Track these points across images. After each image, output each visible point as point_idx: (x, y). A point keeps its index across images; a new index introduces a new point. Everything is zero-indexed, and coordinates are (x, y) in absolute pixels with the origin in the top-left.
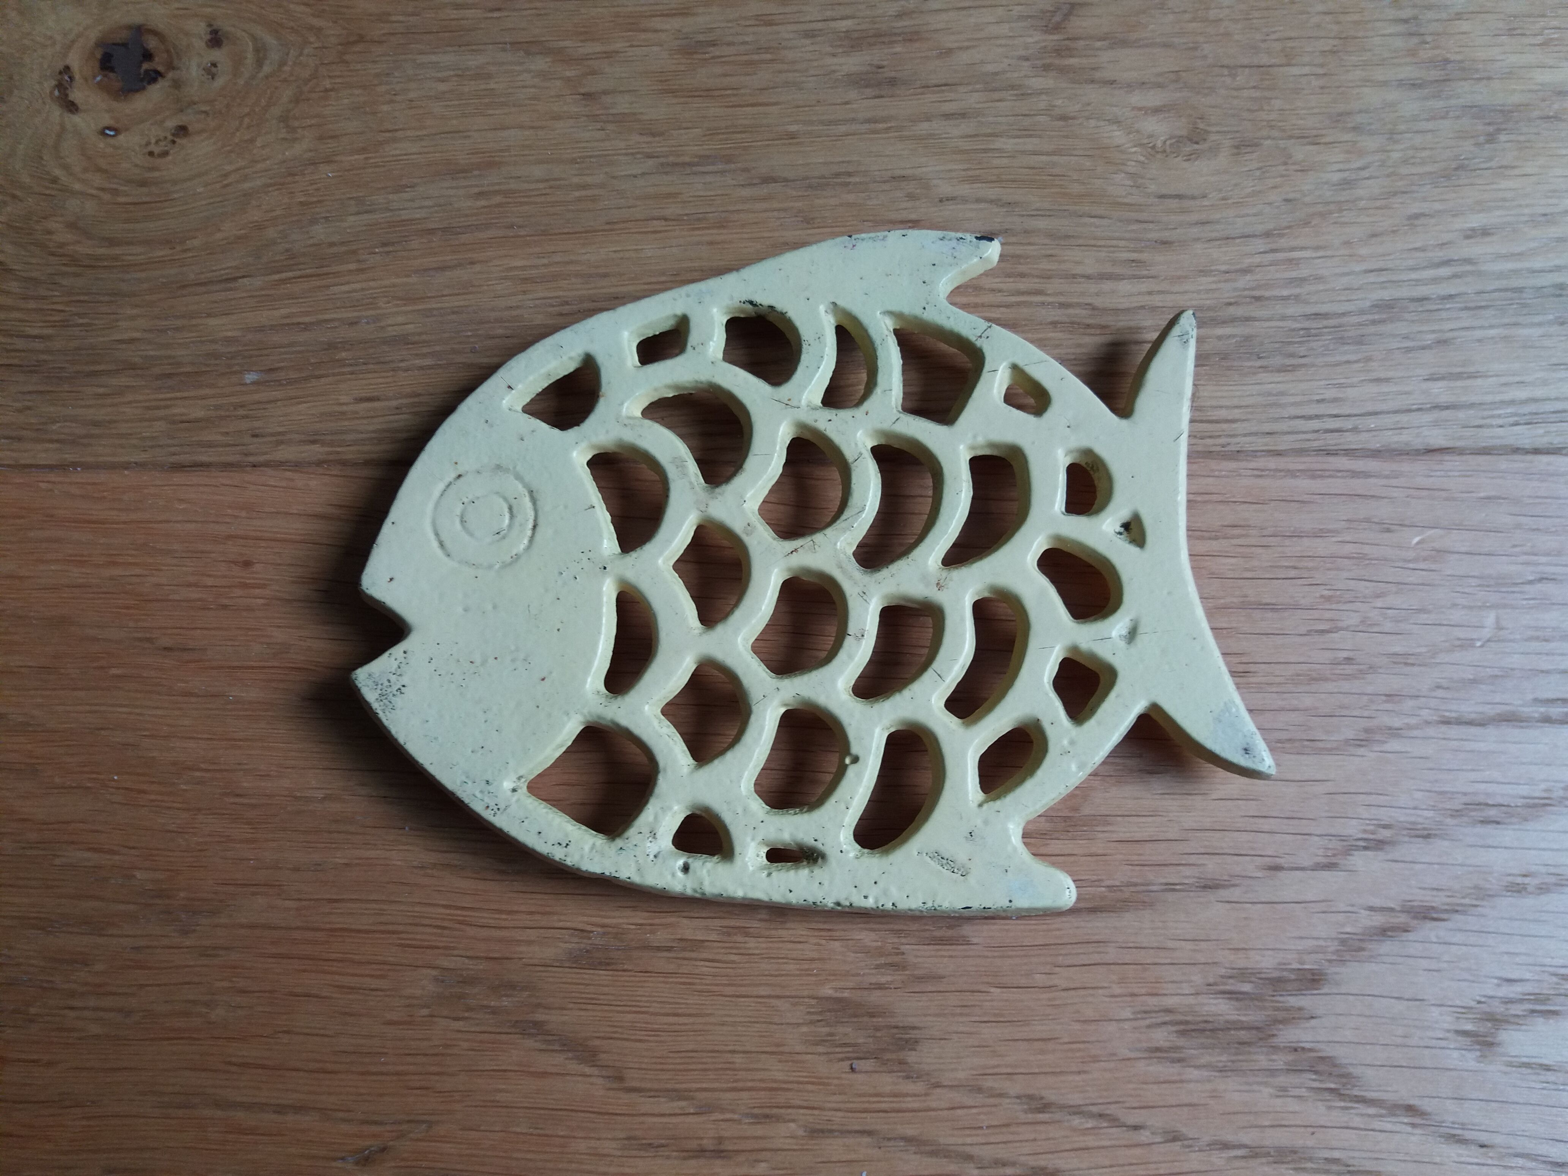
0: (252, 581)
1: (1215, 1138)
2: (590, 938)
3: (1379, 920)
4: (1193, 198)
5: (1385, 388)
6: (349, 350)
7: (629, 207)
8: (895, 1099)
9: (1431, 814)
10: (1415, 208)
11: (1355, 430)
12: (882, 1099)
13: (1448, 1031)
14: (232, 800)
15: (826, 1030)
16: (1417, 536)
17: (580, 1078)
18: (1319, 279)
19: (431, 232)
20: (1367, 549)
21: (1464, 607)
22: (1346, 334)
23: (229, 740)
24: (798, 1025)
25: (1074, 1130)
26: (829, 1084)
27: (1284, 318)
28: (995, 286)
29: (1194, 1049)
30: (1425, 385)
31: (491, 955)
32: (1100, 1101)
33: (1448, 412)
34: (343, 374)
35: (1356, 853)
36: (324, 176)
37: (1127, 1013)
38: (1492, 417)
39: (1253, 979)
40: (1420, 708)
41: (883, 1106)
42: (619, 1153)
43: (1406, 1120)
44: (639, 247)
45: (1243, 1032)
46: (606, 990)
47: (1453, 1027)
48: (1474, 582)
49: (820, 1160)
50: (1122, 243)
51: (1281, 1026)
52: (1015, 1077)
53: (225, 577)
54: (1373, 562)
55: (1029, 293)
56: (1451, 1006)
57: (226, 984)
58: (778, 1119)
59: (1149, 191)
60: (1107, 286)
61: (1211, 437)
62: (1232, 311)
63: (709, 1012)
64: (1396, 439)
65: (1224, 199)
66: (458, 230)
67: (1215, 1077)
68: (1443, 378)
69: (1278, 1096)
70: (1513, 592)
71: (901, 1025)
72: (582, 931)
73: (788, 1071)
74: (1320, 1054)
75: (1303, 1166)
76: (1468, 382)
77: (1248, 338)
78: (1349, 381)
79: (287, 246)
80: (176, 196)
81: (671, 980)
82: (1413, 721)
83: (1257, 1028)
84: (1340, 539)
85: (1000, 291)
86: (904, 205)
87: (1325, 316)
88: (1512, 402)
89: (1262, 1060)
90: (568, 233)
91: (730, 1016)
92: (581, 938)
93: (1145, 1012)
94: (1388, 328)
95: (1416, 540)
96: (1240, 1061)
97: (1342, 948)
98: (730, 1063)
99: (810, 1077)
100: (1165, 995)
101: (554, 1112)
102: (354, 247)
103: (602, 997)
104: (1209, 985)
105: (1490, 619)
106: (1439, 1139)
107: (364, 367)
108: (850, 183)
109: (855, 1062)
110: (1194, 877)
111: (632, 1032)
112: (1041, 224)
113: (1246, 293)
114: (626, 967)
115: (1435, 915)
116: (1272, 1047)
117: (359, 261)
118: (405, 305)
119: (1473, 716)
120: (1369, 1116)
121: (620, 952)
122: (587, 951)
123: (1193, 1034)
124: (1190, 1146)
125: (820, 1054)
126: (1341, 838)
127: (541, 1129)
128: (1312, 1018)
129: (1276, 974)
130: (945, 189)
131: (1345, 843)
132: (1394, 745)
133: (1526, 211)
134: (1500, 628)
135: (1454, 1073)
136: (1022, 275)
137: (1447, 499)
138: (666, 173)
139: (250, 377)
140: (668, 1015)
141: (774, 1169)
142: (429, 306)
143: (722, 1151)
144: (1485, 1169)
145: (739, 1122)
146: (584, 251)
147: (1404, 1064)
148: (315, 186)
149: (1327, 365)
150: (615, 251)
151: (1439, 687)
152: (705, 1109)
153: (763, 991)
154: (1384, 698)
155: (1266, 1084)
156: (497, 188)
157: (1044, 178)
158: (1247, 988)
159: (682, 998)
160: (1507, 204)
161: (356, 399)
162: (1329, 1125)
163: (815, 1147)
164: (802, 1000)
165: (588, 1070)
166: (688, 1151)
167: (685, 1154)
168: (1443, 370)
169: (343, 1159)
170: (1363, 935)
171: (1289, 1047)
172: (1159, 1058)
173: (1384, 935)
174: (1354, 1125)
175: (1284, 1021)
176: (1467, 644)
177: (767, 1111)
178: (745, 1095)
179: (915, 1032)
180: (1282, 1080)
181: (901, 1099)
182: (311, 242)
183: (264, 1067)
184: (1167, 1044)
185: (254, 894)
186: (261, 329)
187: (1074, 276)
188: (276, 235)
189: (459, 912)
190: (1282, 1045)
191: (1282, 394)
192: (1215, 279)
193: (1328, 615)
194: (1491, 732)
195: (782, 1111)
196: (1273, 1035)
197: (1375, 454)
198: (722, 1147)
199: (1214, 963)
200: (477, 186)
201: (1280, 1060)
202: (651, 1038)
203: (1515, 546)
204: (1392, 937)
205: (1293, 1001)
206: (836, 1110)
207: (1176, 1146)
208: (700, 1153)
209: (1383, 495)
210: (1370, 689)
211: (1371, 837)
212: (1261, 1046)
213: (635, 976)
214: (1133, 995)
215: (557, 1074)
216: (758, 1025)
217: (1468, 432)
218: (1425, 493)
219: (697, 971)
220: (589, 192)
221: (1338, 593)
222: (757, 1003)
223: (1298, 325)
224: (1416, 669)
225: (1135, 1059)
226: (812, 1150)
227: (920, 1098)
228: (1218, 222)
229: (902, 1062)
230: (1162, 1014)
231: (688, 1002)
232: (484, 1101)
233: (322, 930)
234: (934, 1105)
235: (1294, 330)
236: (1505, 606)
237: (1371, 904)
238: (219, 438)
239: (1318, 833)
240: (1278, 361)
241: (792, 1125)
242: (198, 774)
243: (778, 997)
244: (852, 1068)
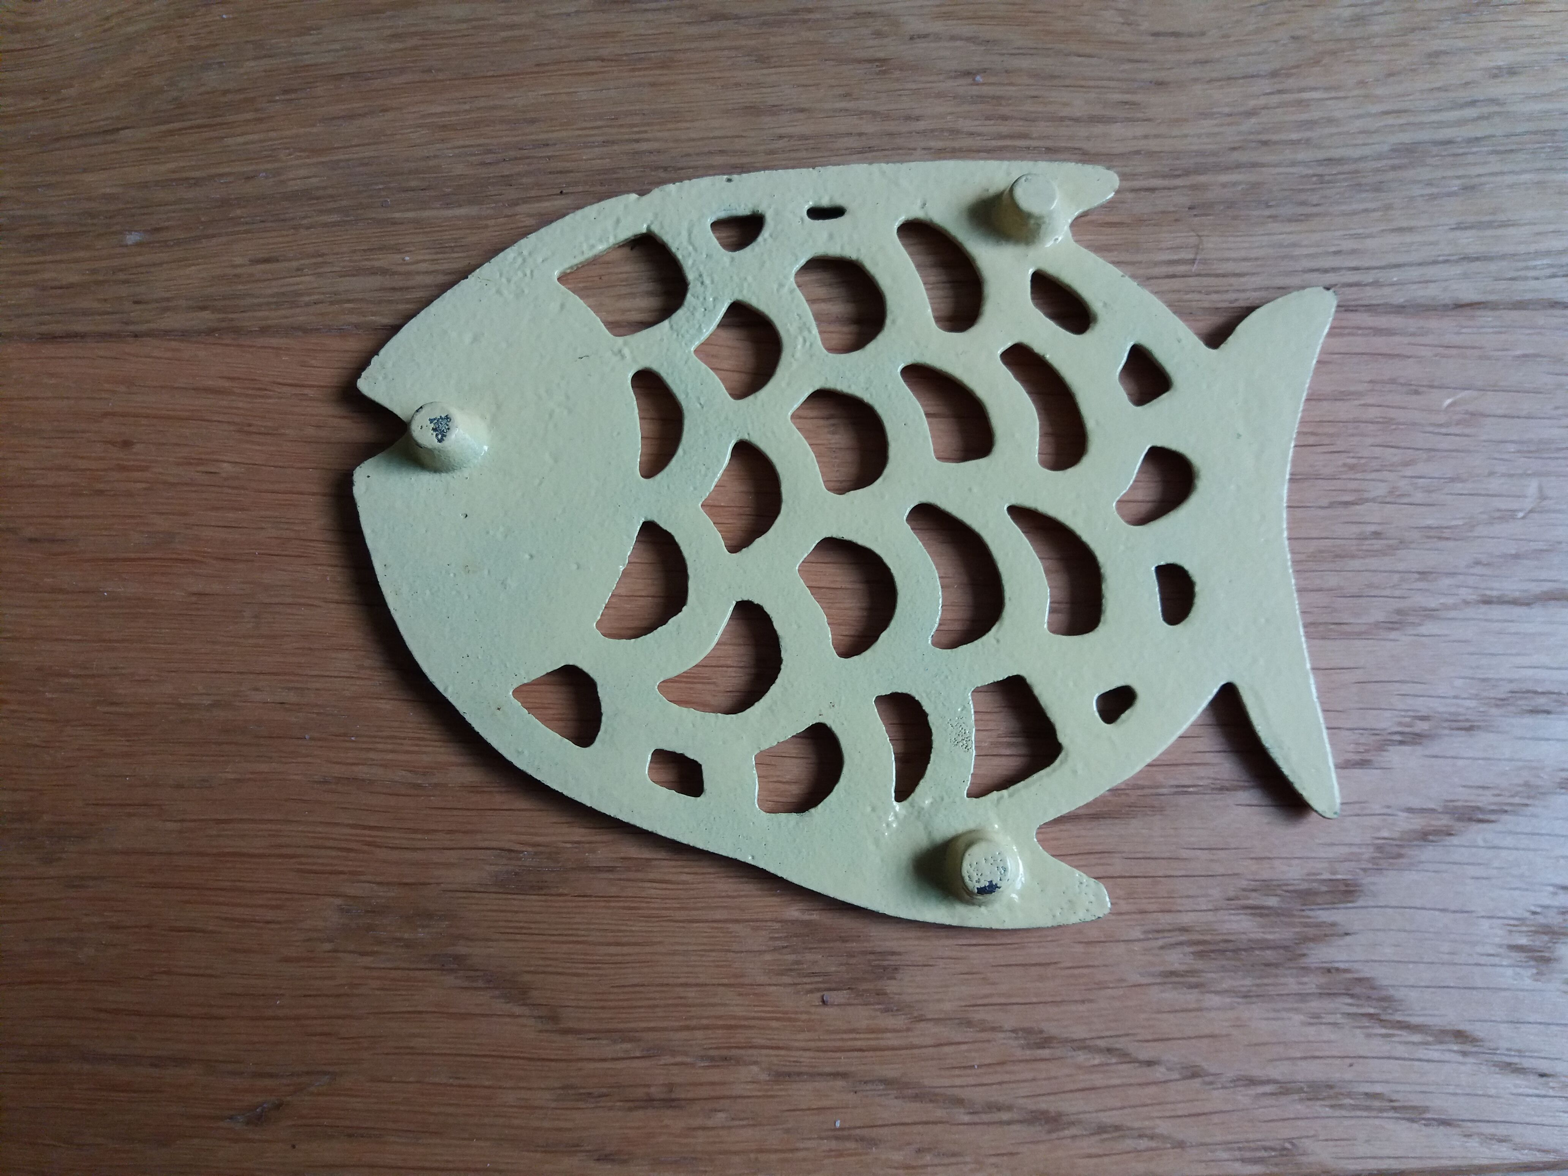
0: (132, 463)
1: (1239, 1073)
2: (520, 859)
3: (1418, 823)
4: (1190, 35)
5: (1408, 238)
6: (244, 207)
7: (561, 48)
8: (872, 1036)
9: (1472, 703)
10: (1436, 45)
11: (1376, 284)
12: (858, 1036)
13: (1501, 946)
14: (107, 709)
15: (792, 957)
16: (1449, 398)
17: (508, 1020)
18: (1330, 121)
19: (340, 77)
20: (1392, 413)
21: (1503, 475)
22: (1364, 181)
23: (104, 641)
24: (760, 952)
25: (1079, 1067)
26: (796, 1020)
27: (1293, 164)
28: (973, 129)
29: (1214, 972)
30: (1451, 235)
31: (405, 880)
32: (1108, 1033)
33: (1478, 263)
34: (238, 233)
35: (1390, 748)
36: (218, 18)
37: (1137, 933)
38: (1527, 268)
39: (1279, 892)
40: (1459, 587)
41: (859, 1044)
42: (553, 1105)
43: (1455, 1048)
44: (572, 90)
45: (1268, 952)
46: (538, 917)
47: (1505, 942)
48: (1512, 448)
49: (785, 1108)
50: (1112, 84)
51: (1312, 945)
52: (1009, 1007)
53: (101, 459)
54: (1401, 427)
55: (1011, 137)
56: (1504, 918)
57: (96, 920)
58: (738, 1062)
59: (1142, 28)
60: (1099, 129)
61: (1217, 292)
62: (1238, 156)
63: (658, 939)
64: (1421, 293)
65: (1223, 37)
66: (369, 75)
67: (1238, 1003)
68: (1471, 227)
69: (1311, 1024)
70: (1557, 458)
71: (879, 950)
72: (510, 851)
73: (749, 1006)
74: (1356, 976)
75: (1340, 1102)
76: (1500, 232)
77: (1255, 186)
78: (1367, 231)
79: (175, 94)
80: (50, 42)
81: (612, 904)
82: (1450, 601)
83: (1286, 948)
84: (1362, 402)
85: (979, 135)
86: (871, 43)
87: (1340, 161)
88: (1548, 253)
89: (1291, 983)
90: (493, 76)
91: (683, 944)
92: (510, 859)
93: (1158, 931)
94: (1410, 174)
95: (1449, 401)
96: (1266, 985)
97: (1378, 855)
98: (681, 998)
99: (773, 1012)
100: (1180, 911)
101: (477, 1059)
102: (252, 95)
103: (533, 926)
104: (1228, 899)
105: (1532, 488)
106: (1493, 1068)
107: (262, 225)
108: (809, 20)
109: (826, 993)
110: (1209, 778)
111: (568, 965)
112: (1025, 63)
113: (1252, 137)
114: (561, 891)
115: (1481, 816)
116: (1303, 968)
117: (256, 110)
118: (308, 157)
119: (1517, 594)
120: (1414, 1043)
121: (553, 874)
122: (516, 874)
123: (1212, 955)
124: (1211, 1083)
125: (785, 985)
126: (1375, 732)
127: (464, 1079)
128: (1347, 934)
129: (1305, 886)
130: (915, 25)
131: (1378, 737)
132: (1429, 628)
133: (1556, 49)
134: (1543, 497)
135: (1507, 994)
136: (1004, 118)
137: (1480, 358)
138: (603, 11)
139: (132, 238)
140: (609, 944)
141: (733, 1119)
142: (336, 158)
143: (673, 1100)
144: (1546, 1101)
145: (692, 1065)
146: (510, 95)
147: (1452, 985)
148: (208, 29)
149: (1344, 214)
150: (545, 95)
151: (1478, 563)
152: (652, 1053)
153: (719, 915)
154: (1417, 576)
155: (1296, 1010)
156: (413, 29)
157: (1026, 14)
158: (1272, 902)
159: (627, 925)
160: (1534, 41)
161: (251, 261)
162: (1369, 1055)
163: (780, 1093)
164: (764, 924)
165: (517, 1010)
166: (632, 1101)
167: (631, 1104)
168: (1471, 219)
169: (231, 1118)
170: (1401, 839)
171: (1321, 968)
172: (1175, 983)
173: (1425, 840)
174: (1398, 1055)
175: (1314, 939)
176: (1508, 516)
177: (724, 1052)
178: (699, 1034)
179: (894, 958)
180: (1314, 1005)
181: (880, 1036)
182: (203, 89)
183: (138, 1014)
184: (1184, 968)
185: (130, 815)
186: (144, 185)
187: (1062, 119)
188: (163, 83)
189: (367, 832)
190: (1313, 966)
191: (1294, 245)
192: (1215, 122)
193: (1353, 485)
194: (1537, 612)
195: (742, 1052)
196: (1304, 955)
197: (1399, 309)
198: (673, 1096)
199: (1235, 874)
200: (391, 27)
201: (1312, 983)
202: (591, 972)
203: (1557, 408)
204: (1432, 841)
205: (1324, 916)
206: (805, 1050)
207: (1196, 1083)
208: (649, 1102)
209: (1409, 354)
210: (1401, 566)
211: (1407, 730)
212: (1290, 968)
213: (571, 901)
214: (1143, 912)
215: (483, 1015)
216: (714, 954)
217: (1503, 285)
218: (1454, 352)
219: (644, 894)
220: (516, 33)
221: (1363, 461)
222: (712, 928)
223: (1311, 172)
224: (1451, 544)
225: (1149, 985)
226: (777, 1096)
227: (900, 1034)
228: (1218, 61)
229: (880, 993)
230: (1177, 933)
231: (634, 929)
232: (397, 1048)
233: (208, 855)
234: (916, 1041)
235: (1307, 176)
236: (1548, 474)
237: (1410, 805)
238: (96, 305)
239: (1348, 726)
240: (1288, 210)
241: (755, 1069)
242: (66, 680)
243: (737, 921)
244: (823, 1002)
